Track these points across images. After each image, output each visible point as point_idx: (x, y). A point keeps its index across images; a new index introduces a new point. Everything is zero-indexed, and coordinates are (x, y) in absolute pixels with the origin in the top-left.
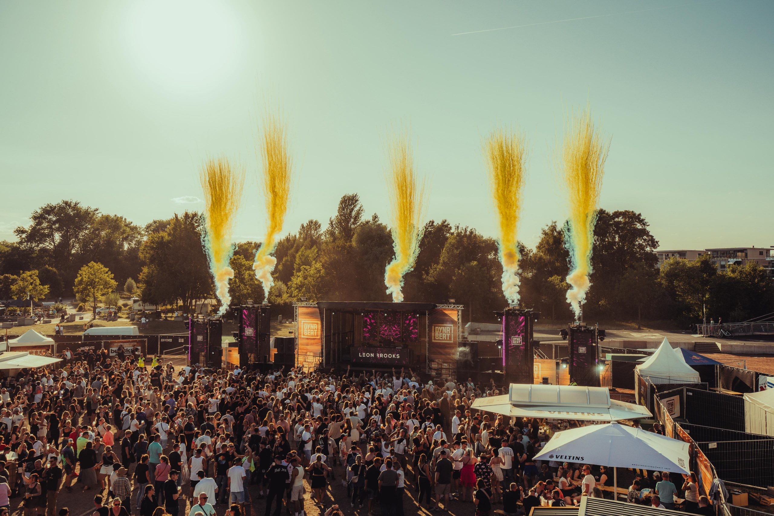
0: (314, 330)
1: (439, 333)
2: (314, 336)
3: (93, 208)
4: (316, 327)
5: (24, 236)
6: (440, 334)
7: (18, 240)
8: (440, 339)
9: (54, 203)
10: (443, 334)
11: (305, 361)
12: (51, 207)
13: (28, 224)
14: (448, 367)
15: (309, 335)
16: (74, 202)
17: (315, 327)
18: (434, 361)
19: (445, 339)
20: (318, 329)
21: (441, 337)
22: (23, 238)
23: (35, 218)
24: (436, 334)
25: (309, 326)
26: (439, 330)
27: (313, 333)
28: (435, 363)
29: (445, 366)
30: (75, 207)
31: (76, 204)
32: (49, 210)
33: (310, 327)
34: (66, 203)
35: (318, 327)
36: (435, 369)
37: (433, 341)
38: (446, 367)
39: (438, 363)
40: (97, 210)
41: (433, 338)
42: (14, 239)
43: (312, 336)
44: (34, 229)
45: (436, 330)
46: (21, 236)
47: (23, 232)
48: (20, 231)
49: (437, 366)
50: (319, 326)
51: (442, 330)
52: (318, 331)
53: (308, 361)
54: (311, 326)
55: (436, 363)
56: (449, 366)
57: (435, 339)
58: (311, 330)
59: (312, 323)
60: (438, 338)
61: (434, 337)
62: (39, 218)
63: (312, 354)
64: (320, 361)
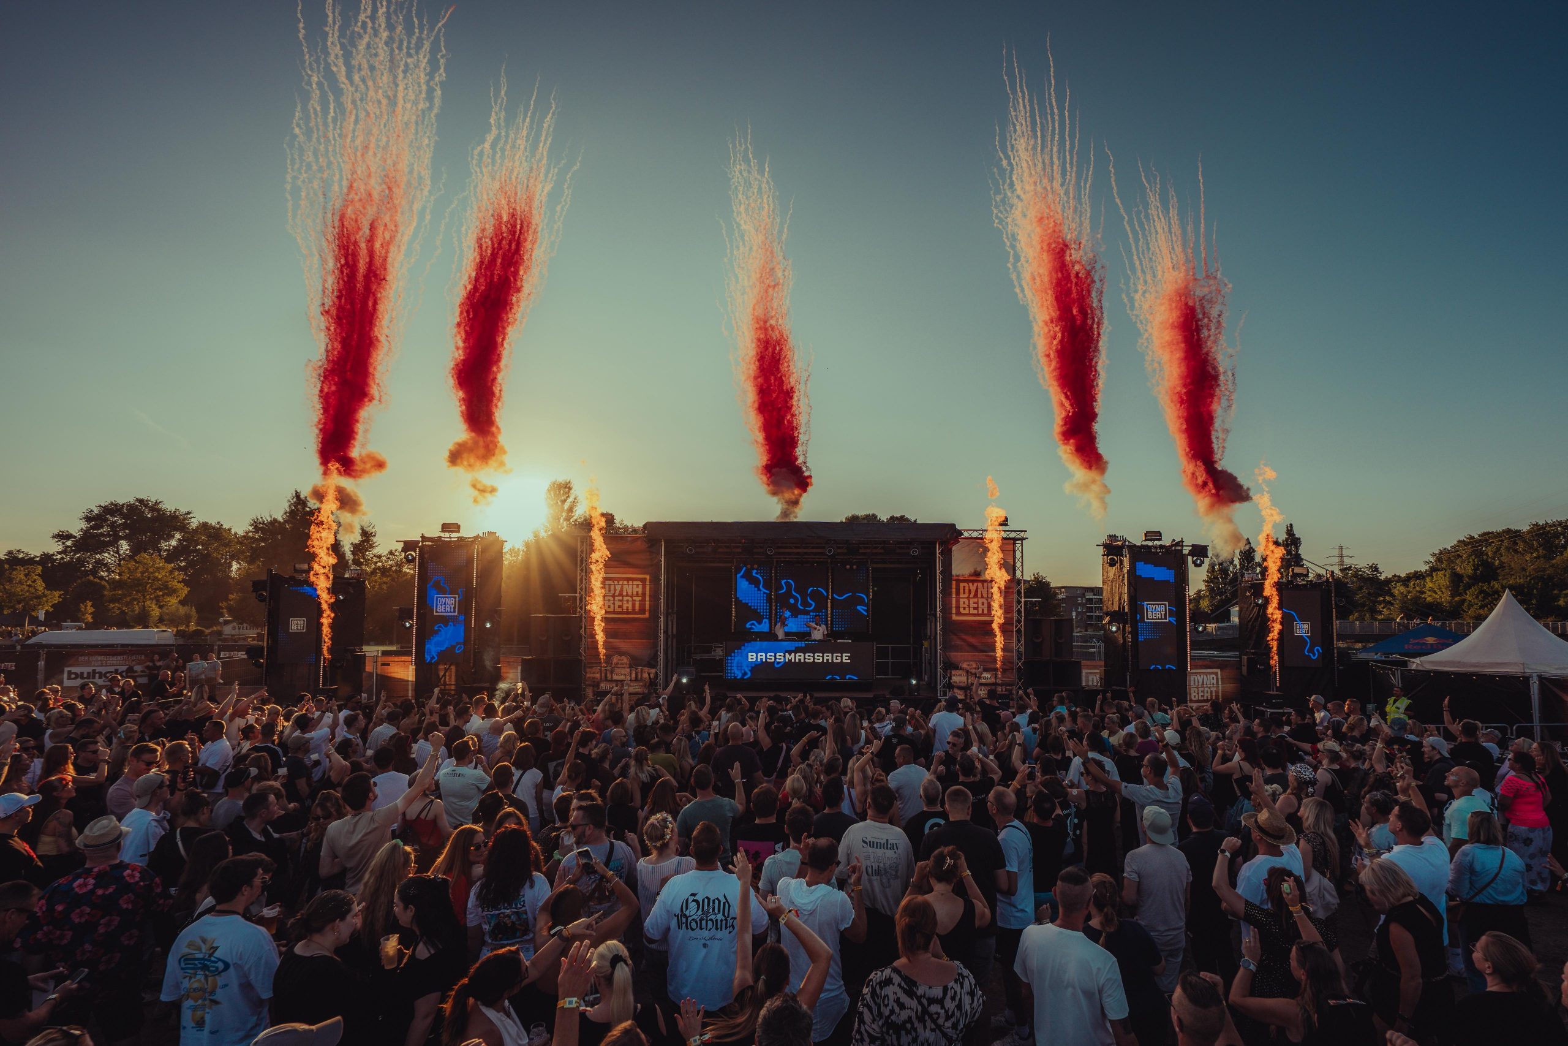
0: (632, 597)
1: (968, 598)
2: (634, 612)
3: (183, 510)
4: (640, 589)
5: (69, 543)
6: (972, 601)
7: (60, 548)
8: (972, 611)
9: (121, 500)
10: (980, 601)
11: (606, 680)
12: (116, 505)
13: (77, 527)
14: (993, 680)
15: (617, 609)
16: (153, 500)
17: (635, 589)
18: (957, 668)
19: (986, 612)
20: (644, 595)
21: (975, 609)
22: (68, 546)
23: (88, 519)
24: (961, 601)
25: (618, 588)
26: (970, 591)
27: (630, 605)
28: (960, 672)
29: (985, 678)
30: (155, 508)
31: (157, 503)
32: (112, 509)
33: (622, 590)
34: (141, 501)
35: (644, 588)
36: (960, 688)
37: (954, 617)
38: (989, 681)
39: (967, 672)
40: (189, 513)
41: (954, 611)
42: (54, 548)
43: (628, 613)
44: (86, 533)
45: (961, 591)
46: (63, 543)
47: (69, 537)
48: (62, 536)
49: (964, 679)
50: (648, 587)
51: (977, 591)
52: (644, 600)
53: (615, 677)
54: (625, 587)
55: (964, 673)
56: (996, 678)
57: (958, 613)
58: (625, 599)
59: (628, 579)
60: (967, 611)
61: (958, 607)
62: (95, 519)
63: (625, 660)
64: (652, 676)
